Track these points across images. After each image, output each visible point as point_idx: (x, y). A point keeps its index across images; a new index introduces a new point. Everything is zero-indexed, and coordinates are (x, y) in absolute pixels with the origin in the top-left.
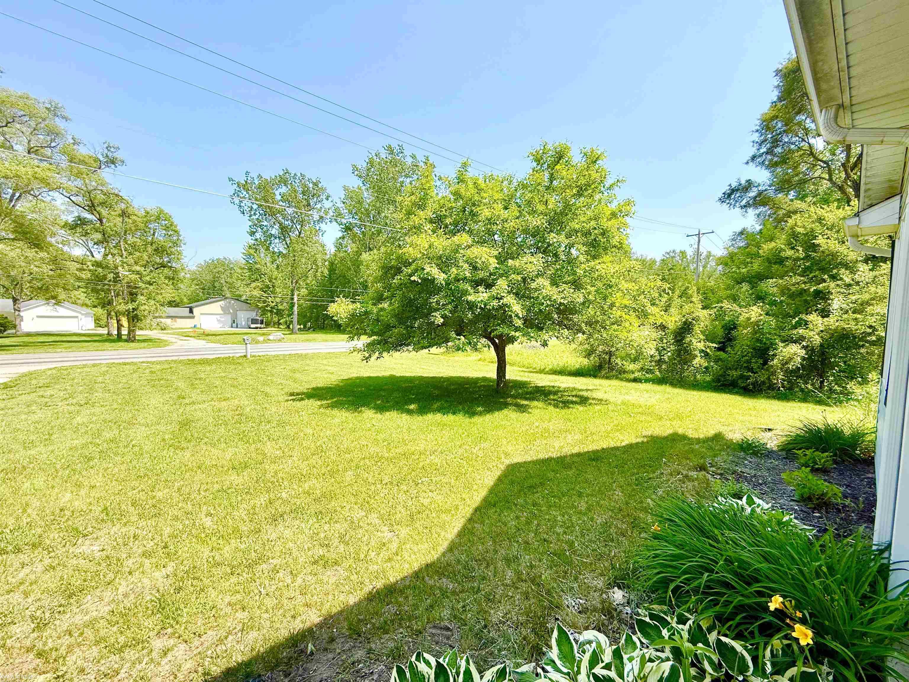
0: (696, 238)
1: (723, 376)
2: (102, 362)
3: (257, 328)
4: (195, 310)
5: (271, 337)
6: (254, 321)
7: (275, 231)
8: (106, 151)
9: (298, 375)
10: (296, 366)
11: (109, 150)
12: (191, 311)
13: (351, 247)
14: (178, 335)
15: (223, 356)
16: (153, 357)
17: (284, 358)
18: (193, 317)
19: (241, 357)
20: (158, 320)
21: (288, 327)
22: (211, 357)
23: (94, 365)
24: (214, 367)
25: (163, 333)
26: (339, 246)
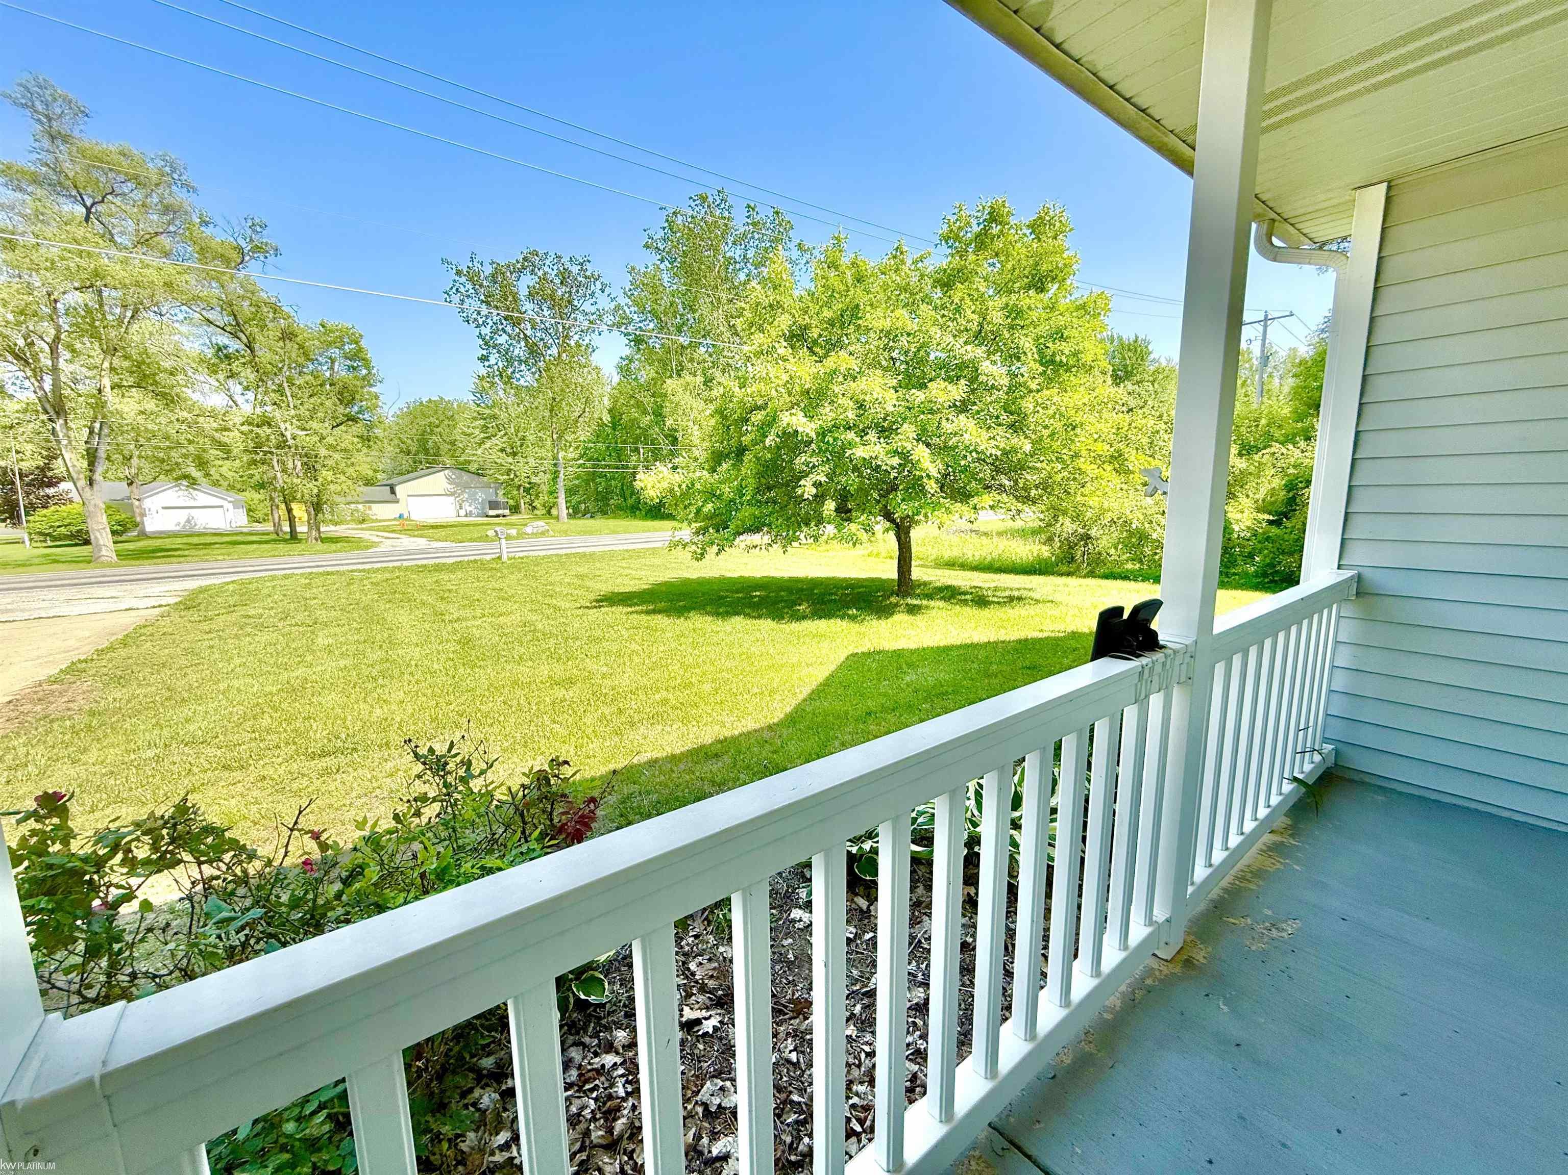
0: (1260, 328)
1: (1272, 565)
2: (296, 571)
3: (498, 516)
4: (398, 489)
5: (529, 530)
6: (494, 505)
7: (519, 350)
8: (249, 231)
9: (589, 583)
10: (582, 570)
11: (254, 231)
12: (393, 492)
13: (646, 374)
14: (378, 530)
15: (466, 559)
16: (363, 563)
17: (562, 561)
18: (397, 502)
19: (493, 559)
20: (353, 506)
21: (549, 513)
22: (450, 561)
23: (286, 577)
24: (459, 575)
25: (362, 529)
26: (625, 370)
